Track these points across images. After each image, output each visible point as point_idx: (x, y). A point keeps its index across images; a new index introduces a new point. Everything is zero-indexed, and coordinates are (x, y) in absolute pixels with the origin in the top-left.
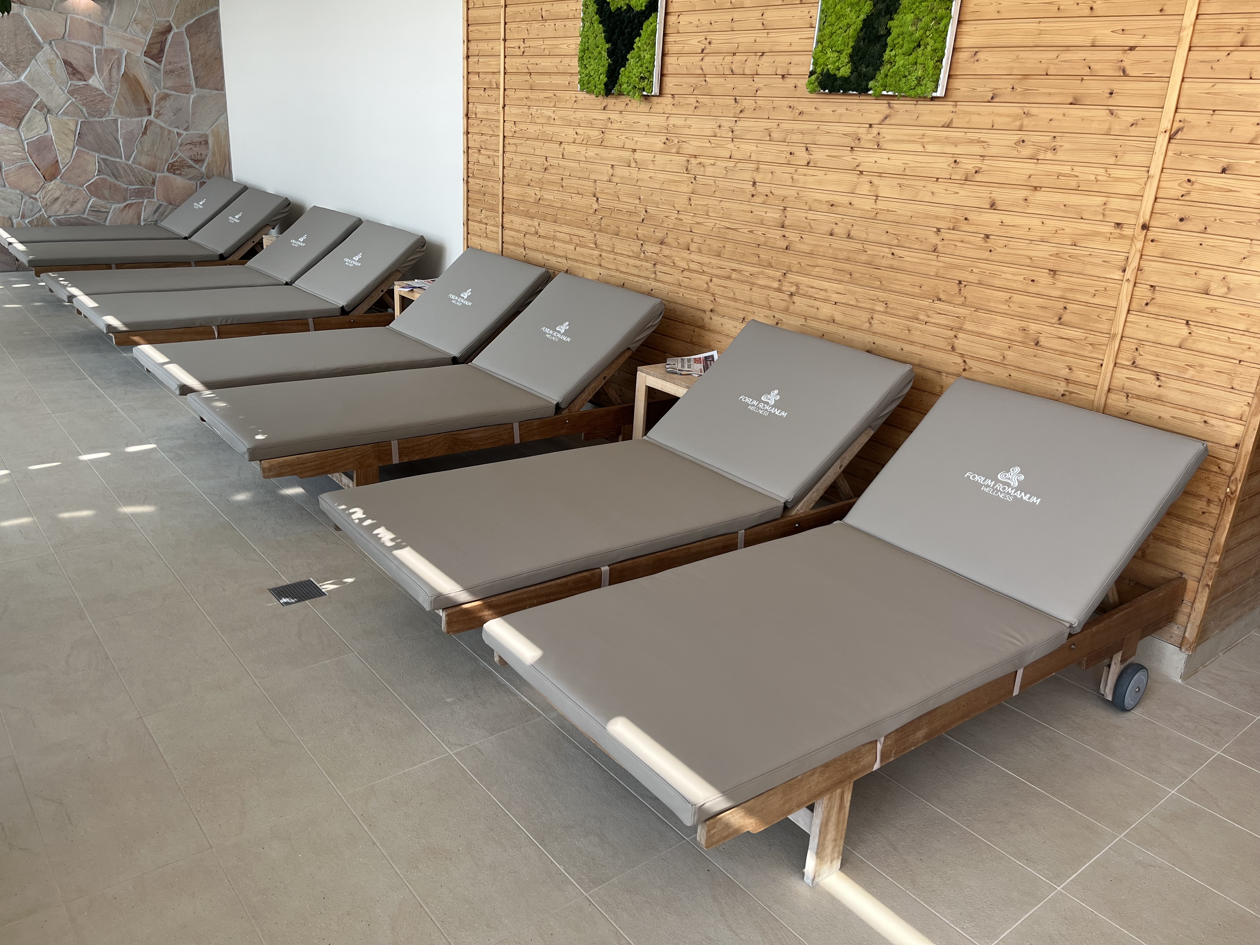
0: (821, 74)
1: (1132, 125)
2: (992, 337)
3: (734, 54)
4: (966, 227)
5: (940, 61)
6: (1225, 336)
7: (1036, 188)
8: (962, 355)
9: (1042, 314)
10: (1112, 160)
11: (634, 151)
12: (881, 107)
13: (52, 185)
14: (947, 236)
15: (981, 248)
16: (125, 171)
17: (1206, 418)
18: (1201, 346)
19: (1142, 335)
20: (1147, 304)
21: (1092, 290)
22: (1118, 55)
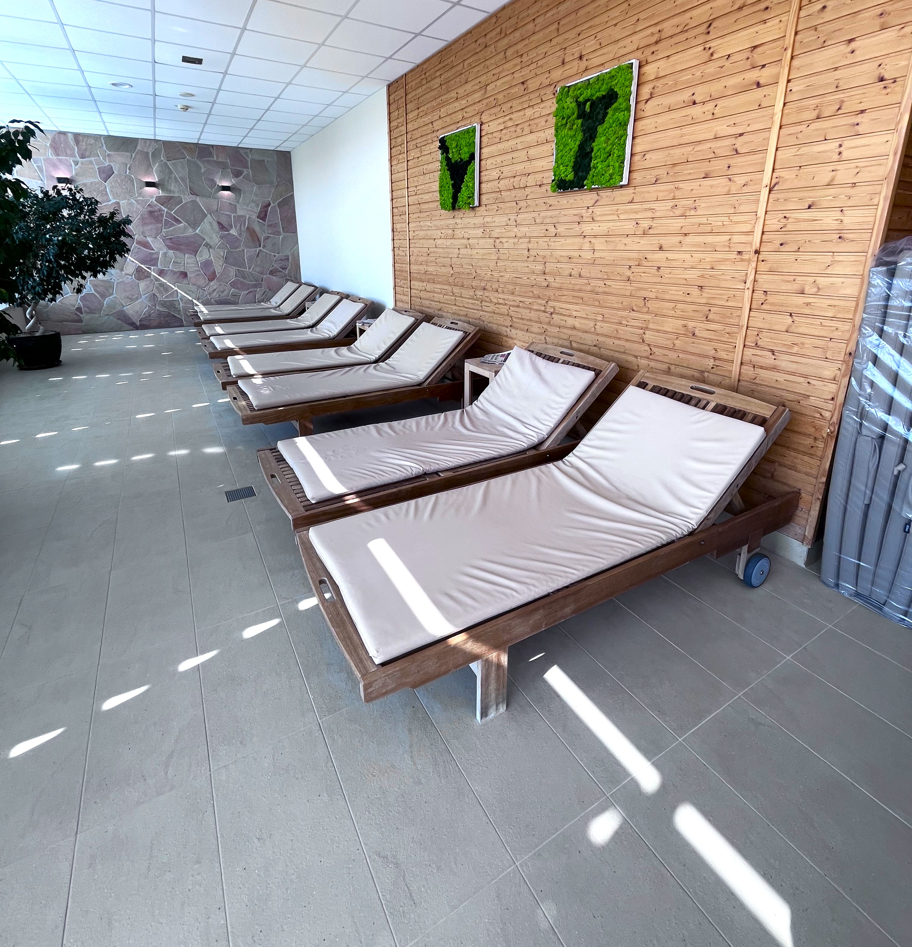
0: (558, 180)
1: (744, 186)
2: (666, 332)
3: (515, 177)
4: (646, 264)
5: (623, 162)
6: (818, 322)
7: (686, 235)
8: (649, 345)
9: (695, 315)
10: (732, 211)
11: (469, 239)
12: (593, 196)
13: (212, 283)
14: (636, 270)
15: (655, 275)
16: (248, 275)
17: (809, 380)
18: (801, 330)
19: (761, 325)
20: (762, 304)
21: (726, 297)
22: (732, 141)
